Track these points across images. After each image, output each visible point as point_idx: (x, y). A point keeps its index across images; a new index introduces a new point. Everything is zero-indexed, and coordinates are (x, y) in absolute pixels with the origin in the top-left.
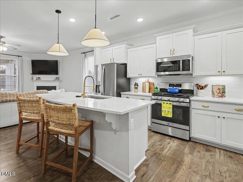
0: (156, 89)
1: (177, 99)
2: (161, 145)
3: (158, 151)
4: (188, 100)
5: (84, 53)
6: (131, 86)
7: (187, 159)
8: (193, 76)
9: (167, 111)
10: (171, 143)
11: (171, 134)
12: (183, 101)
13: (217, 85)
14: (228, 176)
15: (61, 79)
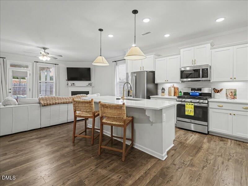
0: (180, 93)
1: (198, 101)
2: (185, 137)
3: (183, 141)
4: (206, 102)
5: (115, 61)
6: (158, 90)
7: (205, 146)
8: (211, 82)
9: (189, 110)
10: (193, 136)
11: (193, 129)
12: (202, 102)
13: (230, 89)
14: (235, 155)
15: (93, 85)
